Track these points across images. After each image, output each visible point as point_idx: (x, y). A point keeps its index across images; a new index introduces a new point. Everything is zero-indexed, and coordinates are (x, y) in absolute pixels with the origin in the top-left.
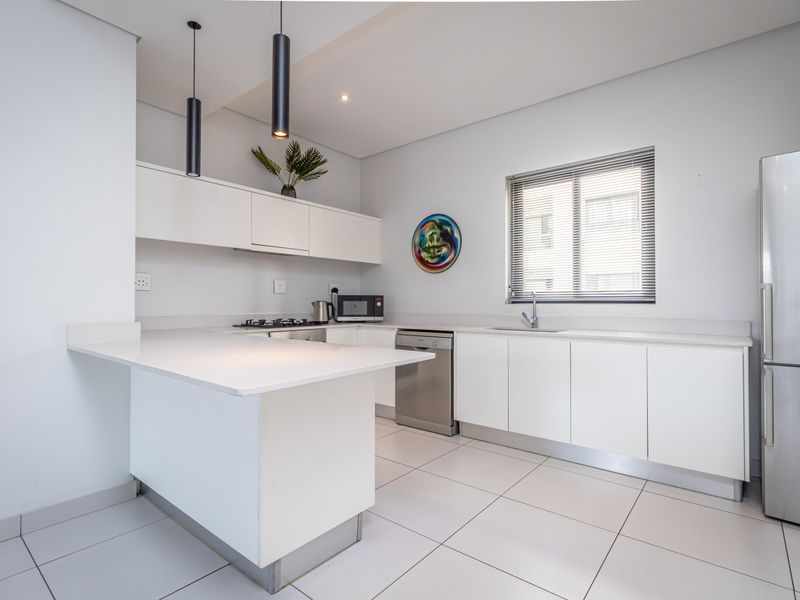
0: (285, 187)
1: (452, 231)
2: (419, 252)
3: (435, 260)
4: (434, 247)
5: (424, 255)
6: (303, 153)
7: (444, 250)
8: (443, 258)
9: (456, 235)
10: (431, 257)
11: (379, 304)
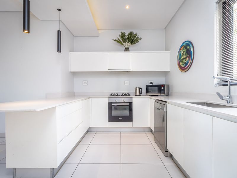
0: (126, 48)
1: (190, 48)
2: (179, 63)
3: (184, 65)
4: (184, 59)
5: (181, 63)
6: (127, 34)
7: (187, 59)
8: (187, 63)
9: (192, 50)
10: (183, 64)
11: (162, 88)
